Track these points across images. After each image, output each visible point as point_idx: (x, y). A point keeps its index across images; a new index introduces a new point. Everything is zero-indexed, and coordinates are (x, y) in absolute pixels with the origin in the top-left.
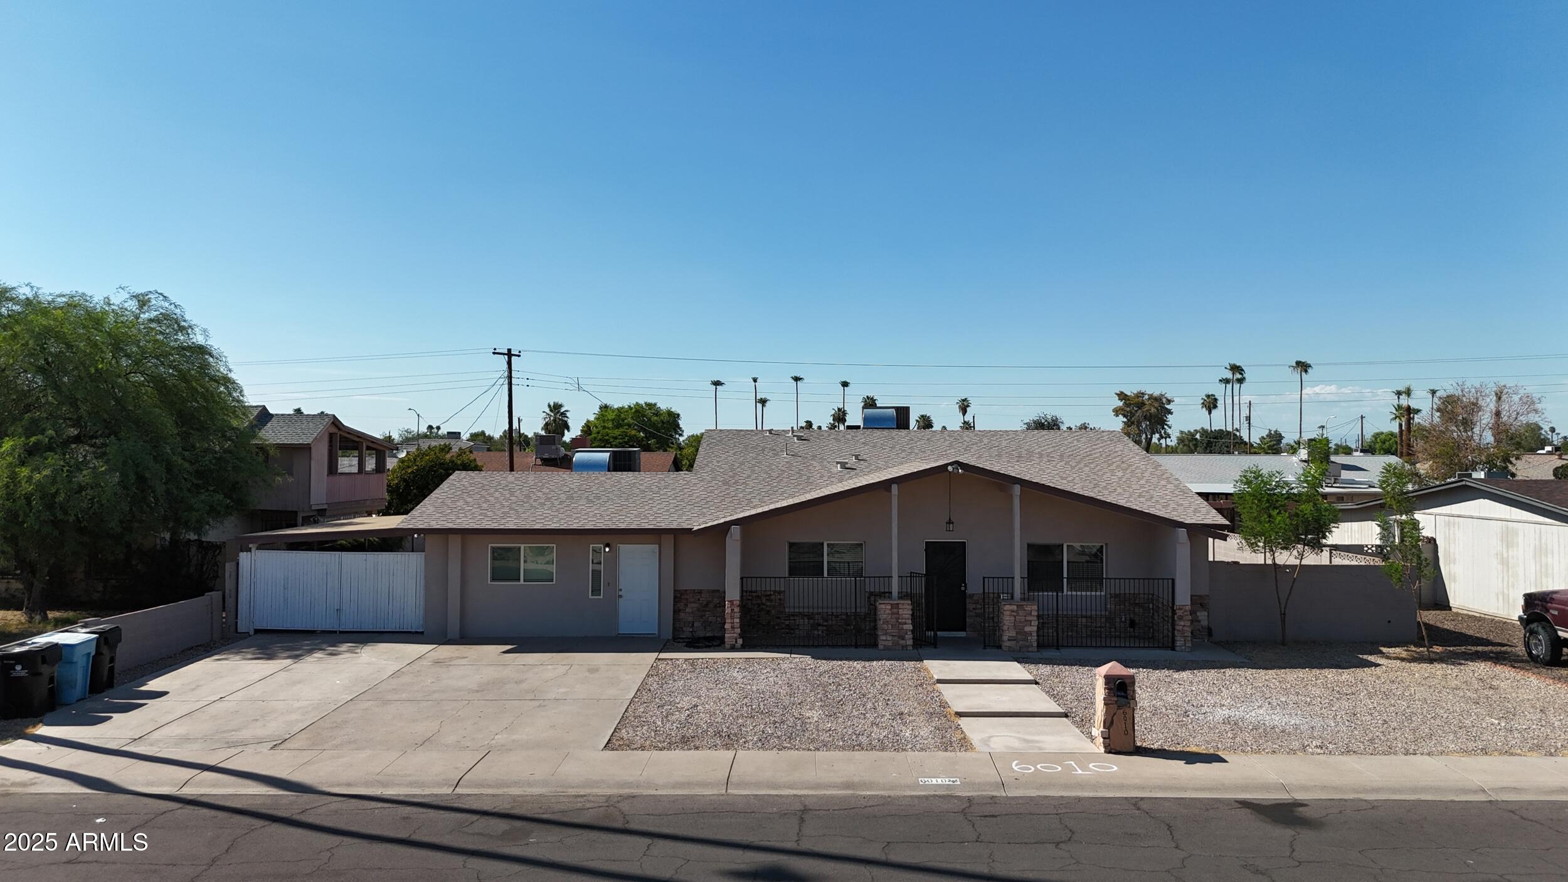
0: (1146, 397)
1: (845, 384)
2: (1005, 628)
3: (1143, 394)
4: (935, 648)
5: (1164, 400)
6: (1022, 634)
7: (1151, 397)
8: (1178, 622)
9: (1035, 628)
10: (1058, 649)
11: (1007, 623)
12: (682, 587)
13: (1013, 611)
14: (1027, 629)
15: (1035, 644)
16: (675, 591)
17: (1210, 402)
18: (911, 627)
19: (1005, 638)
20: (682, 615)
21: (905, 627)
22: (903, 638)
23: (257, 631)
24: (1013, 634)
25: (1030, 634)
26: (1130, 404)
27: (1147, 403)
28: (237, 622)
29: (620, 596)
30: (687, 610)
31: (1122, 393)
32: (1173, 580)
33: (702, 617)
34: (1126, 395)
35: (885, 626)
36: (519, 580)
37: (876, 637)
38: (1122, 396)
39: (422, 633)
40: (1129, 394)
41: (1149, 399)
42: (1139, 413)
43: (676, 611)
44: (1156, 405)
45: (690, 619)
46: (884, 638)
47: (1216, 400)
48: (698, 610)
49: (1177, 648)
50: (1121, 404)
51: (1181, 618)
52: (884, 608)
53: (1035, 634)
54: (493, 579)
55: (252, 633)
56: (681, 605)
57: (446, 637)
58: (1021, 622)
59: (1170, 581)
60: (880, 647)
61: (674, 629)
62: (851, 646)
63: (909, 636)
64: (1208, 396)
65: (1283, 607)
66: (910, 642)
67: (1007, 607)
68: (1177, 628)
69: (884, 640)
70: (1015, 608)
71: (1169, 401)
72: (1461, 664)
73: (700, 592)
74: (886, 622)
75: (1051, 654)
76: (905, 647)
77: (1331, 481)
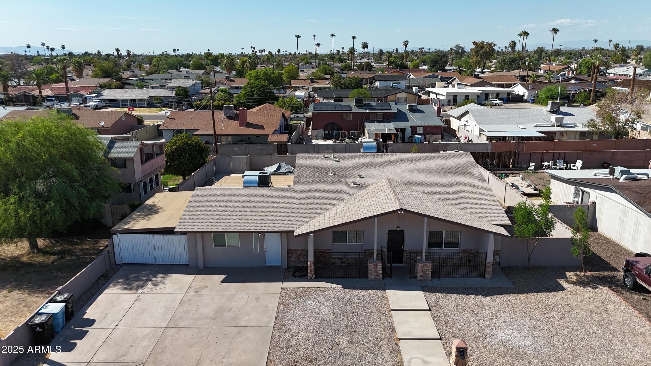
0: (485, 43)
1: (354, 38)
2: (419, 272)
3: (484, 42)
4: (391, 278)
5: (493, 45)
6: (425, 274)
7: (487, 43)
8: (487, 268)
9: (430, 272)
10: (439, 278)
11: (419, 270)
12: (290, 248)
13: (421, 266)
14: (427, 273)
15: (430, 278)
16: (287, 250)
17: (512, 44)
18: (381, 272)
19: (418, 276)
20: (291, 258)
21: (379, 272)
22: (378, 276)
23: (123, 264)
24: (422, 274)
25: (429, 274)
26: (478, 47)
27: (485, 46)
28: (115, 261)
29: (266, 251)
30: (293, 257)
31: (475, 42)
32: (486, 253)
33: (298, 259)
34: (476, 43)
35: (371, 272)
36: (225, 246)
37: (367, 275)
38: (475, 43)
39: (189, 264)
40: (477, 42)
41: (486, 44)
42: (481, 51)
43: (288, 257)
44: (489, 47)
45: (294, 260)
46: (371, 276)
47: (515, 43)
48: (297, 256)
49: (486, 278)
50: (474, 47)
51: (488, 267)
52: (371, 266)
53: (430, 275)
54: (215, 246)
55: (122, 265)
56: (290, 255)
57: (198, 267)
58: (425, 270)
59: (485, 253)
60: (369, 279)
61: (288, 263)
62: (357, 277)
63: (381, 275)
64: (512, 42)
65: (529, 256)
66: (381, 278)
67: (420, 265)
68: (487, 270)
69: (371, 277)
70: (423, 265)
71: (495, 45)
72: (597, 288)
73: (298, 250)
74: (371, 270)
75: (436, 282)
76: (379, 279)
77: (559, 124)
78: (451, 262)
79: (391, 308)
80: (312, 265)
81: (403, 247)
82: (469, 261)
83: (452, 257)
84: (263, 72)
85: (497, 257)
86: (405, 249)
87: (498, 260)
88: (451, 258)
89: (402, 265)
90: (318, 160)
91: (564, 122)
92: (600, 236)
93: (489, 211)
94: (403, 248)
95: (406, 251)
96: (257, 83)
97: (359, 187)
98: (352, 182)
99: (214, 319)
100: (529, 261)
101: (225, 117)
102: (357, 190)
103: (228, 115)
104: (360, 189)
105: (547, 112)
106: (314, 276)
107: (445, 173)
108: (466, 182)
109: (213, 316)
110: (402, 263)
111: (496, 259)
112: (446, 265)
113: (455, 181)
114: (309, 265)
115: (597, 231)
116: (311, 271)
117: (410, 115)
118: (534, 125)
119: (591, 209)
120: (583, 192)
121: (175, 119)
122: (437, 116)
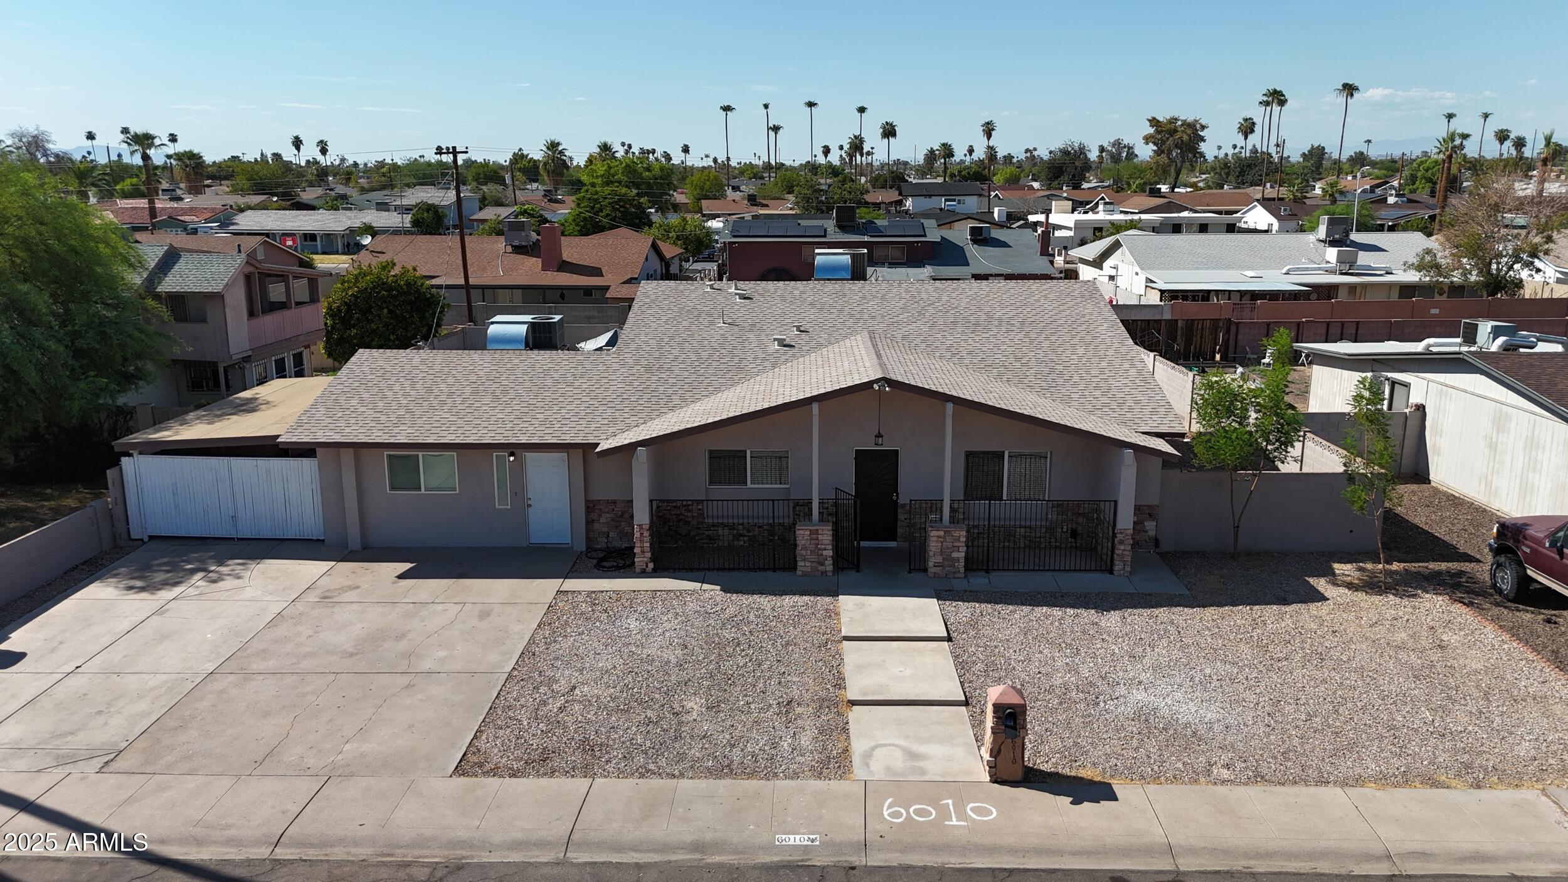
0: (1180, 123)
1: (862, 110)
2: (931, 554)
3: (1176, 119)
4: (858, 571)
5: (1198, 126)
6: (949, 560)
7: (1184, 123)
8: (1117, 546)
9: (963, 555)
10: (987, 572)
11: (933, 549)
12: (596, 496)
13: (939, 537)
14: (955, 555)
15: (962, 570)
16: (587, 501)
17: (1246, 127)
18: (830, 553)
19: (931, 564)
20: (596, 526)
21: (825, 553)
22: (822, 564)
23: (151, 538)
24: (939, 559)
25: (958, 560)
26: (1162, 131)
27: (1179, 129)
28: (129, 529)
29: (529, 506)
30: (601, 521)
31: (1154, 118)
32: (1116, 502)
33: (617, 527)
34: (1158, 121)
35: (804, 552)
36: (420, 489)
37: (795, 562)
38: (1154, 122)
39: (323, 540)
40: (1161, 119)
41: (1182, 125)
42: (1170, 142)
43: (589, 522)
44: (1189, 131)
45: (605, 529)
46: (802, 564)
47: (1254, 124)
48: (613, 520)
49: (1115, 573)
50: (1152, 130)
51: (1121, 542)
52: (803, 534)
53: (962, 560)
54: (392, 488)
55: (146, 539)
56: (594, 516)
57: (347, 548)
58: (948, 548)
59: (1113, 503)
60: (799, 573)
61: (588, 539)
62: (769, 569)
63: (829, 562)
64: (1246, 120)
65: (1237, 520)
66: (830, 568)
67: (934, 533)
68: (1117, 552)
69: (803, 566)
70: (942, 533)
71: (1203, 127)
72: (1414, 596)
73: (615, 502)
74: (805, 548)
75: (979, 581)
76: (824, 573)
77: (1346, 268)
78: (1025, 537)
79: (843, 634)
80: (646, 534)
81: (897, 496)
82: (1074, 534)
83: (1028, 524)
84: (623, 165)
85: (1150, 525)
86: (903, 499)
87: (1152, 533)
88: (1025, 527)
89: (893, 544)
90: (693, 296)
91: (1358, 263)
92: (1436, 491)
93: (1130, 403)
94: (898, 499)
95: (904, 506)
96: (607, 190)
97: (791, 352)
98: (775, 340)
99: (351, 655)
100: (1236, 534)
101: (509, 249)
102: (784, 357)
103: (516, 243)
104: (794, 356)
105: (1317, 243)
106: (651, 566)
107: (1023, 323)
108: (1075, 341)
109: (351, 650)
110: (895, 540)
111: (1146, 531)
112: (1012, 545)
113: (1047, 338)
114: (637, 535)
115: (1429, 482)
116: (643, 552)
117: (973, 251)
118: (1284, 271)
119: (1412, 424)
120: (1393, 383)
121: (384, 253)
122: (1042, 254)
